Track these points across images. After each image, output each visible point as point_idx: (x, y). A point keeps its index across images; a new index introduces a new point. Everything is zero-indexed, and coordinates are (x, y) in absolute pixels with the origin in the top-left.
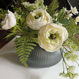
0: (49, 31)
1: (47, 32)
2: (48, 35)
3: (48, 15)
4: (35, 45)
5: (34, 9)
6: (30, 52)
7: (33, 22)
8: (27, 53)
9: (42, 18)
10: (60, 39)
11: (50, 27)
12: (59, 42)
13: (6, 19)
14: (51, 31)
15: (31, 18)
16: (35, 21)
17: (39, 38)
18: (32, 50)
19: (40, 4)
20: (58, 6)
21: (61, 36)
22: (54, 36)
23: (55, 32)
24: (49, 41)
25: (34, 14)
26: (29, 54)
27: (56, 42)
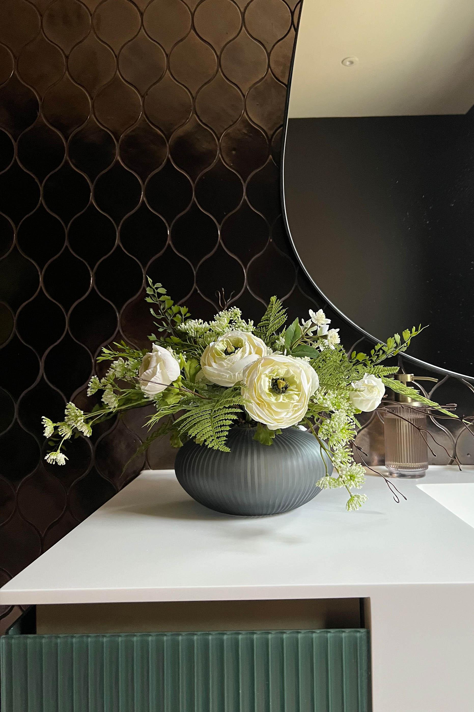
0: (267, 372)
1: (263, 376)
2: (266, 384)
3: (259, 341)
4: (239, 411)
5: (218, 334)
6: (230, 426)
7: (222, 365)
8: (223, 428)
9: (244, 352)
10: (299, 388)
11: (268, 362)
12: (296, 398)
13: (153, 364)
14: (272, 372)
15: (216, 356)
16: (227, 361)
17: (246, 395)
18: (233, 420)
19: (230, 322)
20: (284, 318)
21: (301, 383)
22: (282, 384)
23: (282, 373)
24: (273, 399)
25: (220, 346)
26: (228, 428)
27: (291, 398)
